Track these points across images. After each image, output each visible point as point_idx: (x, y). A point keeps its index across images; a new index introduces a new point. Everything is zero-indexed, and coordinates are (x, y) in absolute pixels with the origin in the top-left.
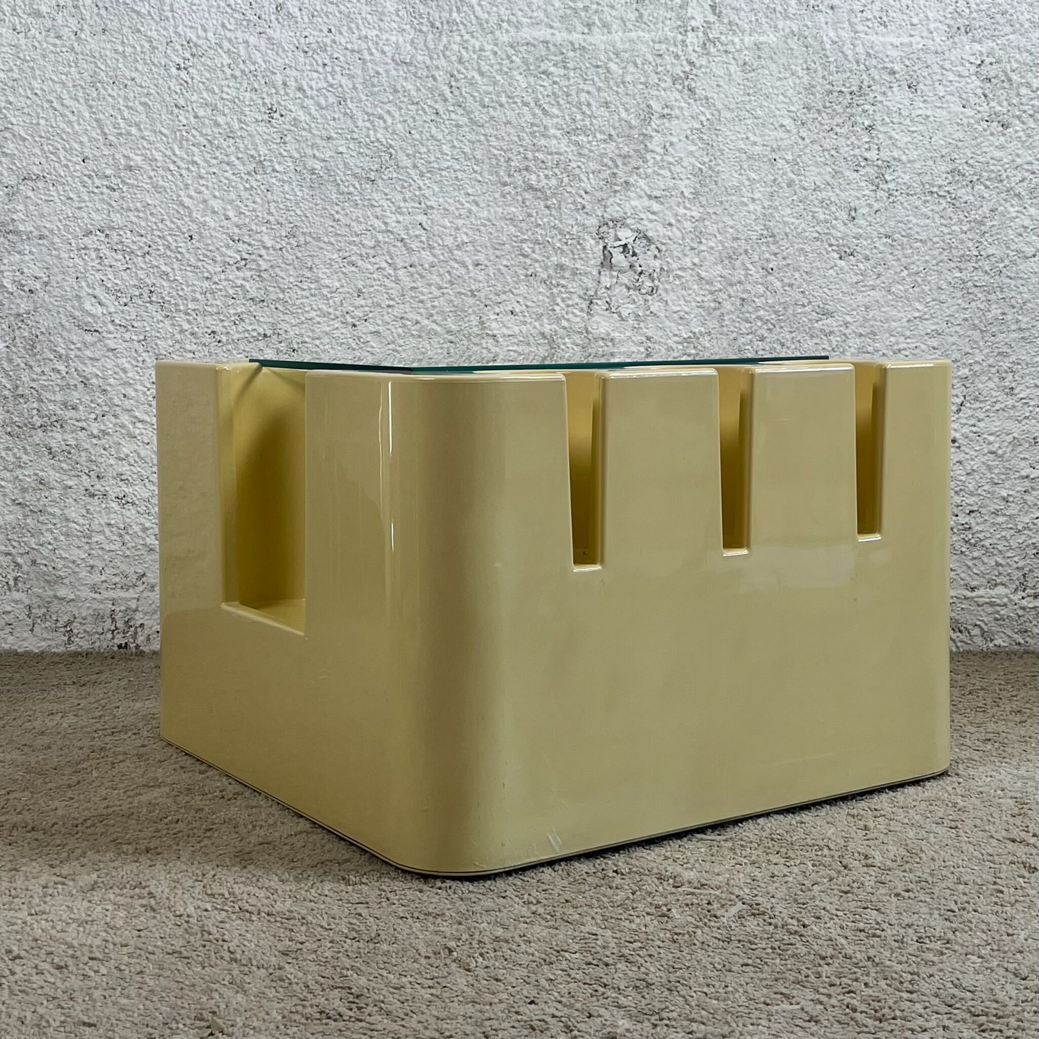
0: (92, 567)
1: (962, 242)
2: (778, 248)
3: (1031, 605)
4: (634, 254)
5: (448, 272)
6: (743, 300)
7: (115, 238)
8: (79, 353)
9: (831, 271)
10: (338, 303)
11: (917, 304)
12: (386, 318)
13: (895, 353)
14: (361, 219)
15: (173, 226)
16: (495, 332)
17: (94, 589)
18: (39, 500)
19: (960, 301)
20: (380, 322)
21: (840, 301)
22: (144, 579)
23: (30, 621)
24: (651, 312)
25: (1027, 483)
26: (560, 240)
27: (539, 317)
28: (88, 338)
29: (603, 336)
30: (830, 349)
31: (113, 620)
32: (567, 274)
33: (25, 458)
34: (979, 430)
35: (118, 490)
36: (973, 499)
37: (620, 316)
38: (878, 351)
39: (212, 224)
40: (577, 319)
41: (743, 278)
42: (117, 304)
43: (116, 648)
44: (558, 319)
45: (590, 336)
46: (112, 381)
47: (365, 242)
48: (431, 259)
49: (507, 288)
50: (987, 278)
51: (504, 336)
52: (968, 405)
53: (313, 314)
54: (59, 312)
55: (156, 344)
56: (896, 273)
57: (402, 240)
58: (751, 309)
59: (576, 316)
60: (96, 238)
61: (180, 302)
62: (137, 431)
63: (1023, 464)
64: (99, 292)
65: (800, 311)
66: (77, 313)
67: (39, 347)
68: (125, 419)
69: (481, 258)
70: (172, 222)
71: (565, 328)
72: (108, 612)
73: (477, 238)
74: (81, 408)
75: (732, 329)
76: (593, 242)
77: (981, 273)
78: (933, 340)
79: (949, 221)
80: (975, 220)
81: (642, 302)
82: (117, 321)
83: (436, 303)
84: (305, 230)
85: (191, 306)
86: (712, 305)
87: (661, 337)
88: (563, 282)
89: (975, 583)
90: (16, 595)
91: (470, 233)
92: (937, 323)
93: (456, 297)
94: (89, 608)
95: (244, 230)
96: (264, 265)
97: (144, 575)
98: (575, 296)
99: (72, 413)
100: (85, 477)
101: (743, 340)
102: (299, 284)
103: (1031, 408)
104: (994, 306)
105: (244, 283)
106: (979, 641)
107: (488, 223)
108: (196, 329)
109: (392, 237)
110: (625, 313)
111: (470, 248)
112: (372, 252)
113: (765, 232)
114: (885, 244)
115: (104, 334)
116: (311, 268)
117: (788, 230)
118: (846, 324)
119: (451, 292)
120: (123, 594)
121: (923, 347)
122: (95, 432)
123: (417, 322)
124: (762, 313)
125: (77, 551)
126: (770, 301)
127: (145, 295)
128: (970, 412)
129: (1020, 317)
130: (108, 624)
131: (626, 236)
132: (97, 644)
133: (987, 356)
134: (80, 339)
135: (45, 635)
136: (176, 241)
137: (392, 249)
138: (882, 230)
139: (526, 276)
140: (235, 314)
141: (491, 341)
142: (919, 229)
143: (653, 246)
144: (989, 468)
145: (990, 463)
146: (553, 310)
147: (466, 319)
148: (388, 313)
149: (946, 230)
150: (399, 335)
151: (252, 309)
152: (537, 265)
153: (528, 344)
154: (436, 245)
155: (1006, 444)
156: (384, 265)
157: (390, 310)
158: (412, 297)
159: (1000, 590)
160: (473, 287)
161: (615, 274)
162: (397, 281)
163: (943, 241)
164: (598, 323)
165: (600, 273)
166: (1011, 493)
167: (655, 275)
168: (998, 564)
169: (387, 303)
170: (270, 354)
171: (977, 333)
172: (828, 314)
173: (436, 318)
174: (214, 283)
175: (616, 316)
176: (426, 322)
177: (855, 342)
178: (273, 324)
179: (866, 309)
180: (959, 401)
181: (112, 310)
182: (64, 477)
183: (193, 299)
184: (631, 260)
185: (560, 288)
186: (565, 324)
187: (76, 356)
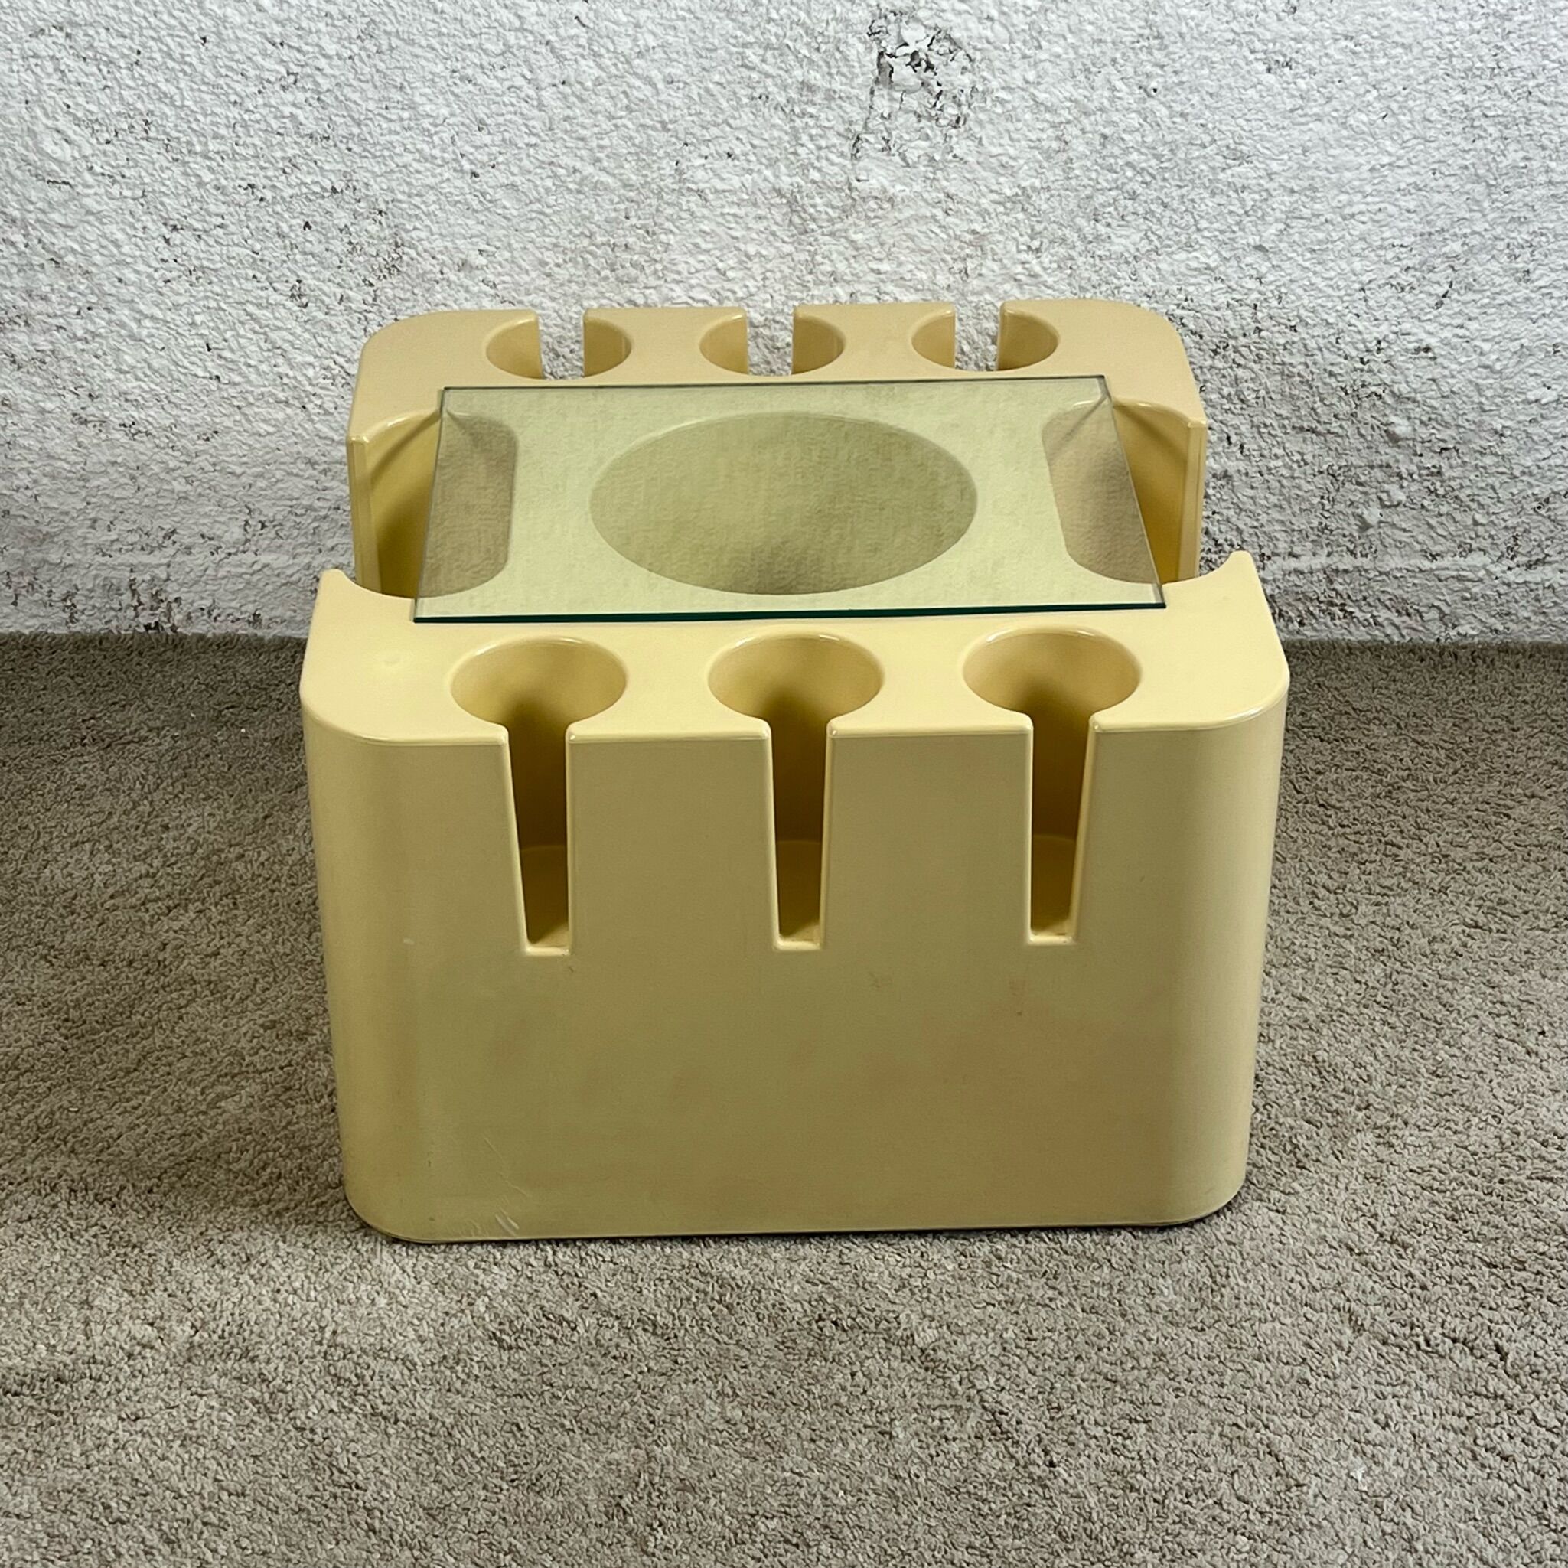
0: (95, 521)
1: (1472, 47)
2: (1167, 56)
3: (1520, 580)
4: (930, 67)
5: (624, 92)
6: (1105, 137)
7: (81, 40)
8: (41, 216)
9: (1251, 92)
10: (448, 141)
11: (1388, 142)
12: (526, 163)
13: (1345, 219)
14: (480, 10)
15: (173, 22)
16: (702, 186)
17: (100, 550)
18: (4, 428)
19: (1458, 140)
20: (516, 170)
21: (1262, 138)
22: (174, 537)
23: (10, 592)
24: (955, 156)
25: (1534, 409)
26: (808, 44)
27: (772, 163)
28: (54, 193)
29: (875, 194)
30: (1241, 211)
31: (134, 592)
32: (819, 98)
34: (1468, 334)
35: (123, 414)
36: (1449, 432)
37: (904, 159)
38: (1318, 216)
39: (238, 19)
40: (835, 168)
41: (1106, 103)
42: (94, 141)
43: (142, 630)
44: (805, 168)
45: (855, 194)
46: (98, 259)
47: (488, 46)
48: (596, 72)
49: (720, 118)
50: (1505, 103)
51: (716, 191)
52: (1455, 296)
53: (408, 158)
54: (3, 155)
55: (162, 204)
56: (1357, 95)
57: (548, 43)
58: (1117, 151)
59: (833, 164)
60: (50, 40)
61: (195, 140)
62: (145, 332)
63: (1532, 382)
64: (64, 124)
65: (1197, 154)
66: (32, 157)
68: (124, 314)
69: (677, 70)
70: (171, 15)
71: (814, 182)
72: (125, 584)
73: (671, 39)
74: (53, 298)
75: (1086, 181)
76: (861, 47)
77: (1496, 95)
78: (1408, 197)
79: (1452, 14)
80: (1495, 13)
81: (940, 139)
82: (98, 169)
83: (606, 142)
84: (389, 28)
85: (213, 146)
86: (1055, 145)
87: (970, 193)
88: (811, 110)
89: (1436, 549)
91: (659, 31)
92: (1418, 173)
93: (637, 131)
94: (96, 576)
95: (290, 29)
96: (325, 83)
97: (174, 532)
98: (830, 134)
99: (38, 306)
100: (70, 396)
101: (1101, 199)
102: (384, 112)
103: (1554, 302)
104: (1513, 147)
105: (294, 110)
106: (1436, 628)
107: (688, 15)
108: (223, 182)
109: (531, 38)
110: (912, 156)
111: (659, 54)
112: (500, 61)
113: (1147, 32)
114: (1343, 50)
115: (79, 189)
116: (402, 88)
117: (1184, 29)
118: (1270, 176)
119: (630, 125)
120: (145, 558)
121: (1392, 209)
122: (80, 333)
123: (575, 171)
124: (1134, 156)
125: (70, 499)
126: (1149, 139)
127: (138, 129)
128: (1456, 307)
129: (1553, 165)
130: (127, 598)
131: (916, 37)
132: (114, 623)
133: (1493, 224)
134: (42, 195)
135: (35, 611)
136: (181, 46)
137: (532, 57)
138: (1340, 28)
139: (752, 99)
140: (283, 159)
141: (695, 198)
142: (1400, 27)
143: (961, 53)
144: (1479, 389)
145: (1480, 381)
146: (795, 153)
147: (655, 166)
148: (528, 155)
149: (1445, 28)
150: (547, 190)
151: (310, 151)
152: (769, 81)
153: (755, 204)
154: (603, 51)
155: (1508, 354)
156: (519, 81)
157: (532, 151)
158: (566, 132)
159: (1476, 559)
160: (665, 118)
161: (897, 95)
162: (541, 107)
163: (1440, 45)
164: (868, 171)
165: (872, 92)
166: (1508, 423)
167: (963, 99)
168: (1476, 523)
169: (527, 140)
170: (343, 218)
171: (1481, 188)
172: (1242, 158)
173: (605, 164)
174: (247, 111)
175: (897, 159)
176: (589, 170)
177: (1281, 202)
178: (345, 174)
179: (1305, 151)
180: (1441, 291)
181: (88, 151)
182: (39, 397)
183: (216, 136)
184: (924, 75)
185: (806, 119)
186: (815, 175)
187: (38, 221)
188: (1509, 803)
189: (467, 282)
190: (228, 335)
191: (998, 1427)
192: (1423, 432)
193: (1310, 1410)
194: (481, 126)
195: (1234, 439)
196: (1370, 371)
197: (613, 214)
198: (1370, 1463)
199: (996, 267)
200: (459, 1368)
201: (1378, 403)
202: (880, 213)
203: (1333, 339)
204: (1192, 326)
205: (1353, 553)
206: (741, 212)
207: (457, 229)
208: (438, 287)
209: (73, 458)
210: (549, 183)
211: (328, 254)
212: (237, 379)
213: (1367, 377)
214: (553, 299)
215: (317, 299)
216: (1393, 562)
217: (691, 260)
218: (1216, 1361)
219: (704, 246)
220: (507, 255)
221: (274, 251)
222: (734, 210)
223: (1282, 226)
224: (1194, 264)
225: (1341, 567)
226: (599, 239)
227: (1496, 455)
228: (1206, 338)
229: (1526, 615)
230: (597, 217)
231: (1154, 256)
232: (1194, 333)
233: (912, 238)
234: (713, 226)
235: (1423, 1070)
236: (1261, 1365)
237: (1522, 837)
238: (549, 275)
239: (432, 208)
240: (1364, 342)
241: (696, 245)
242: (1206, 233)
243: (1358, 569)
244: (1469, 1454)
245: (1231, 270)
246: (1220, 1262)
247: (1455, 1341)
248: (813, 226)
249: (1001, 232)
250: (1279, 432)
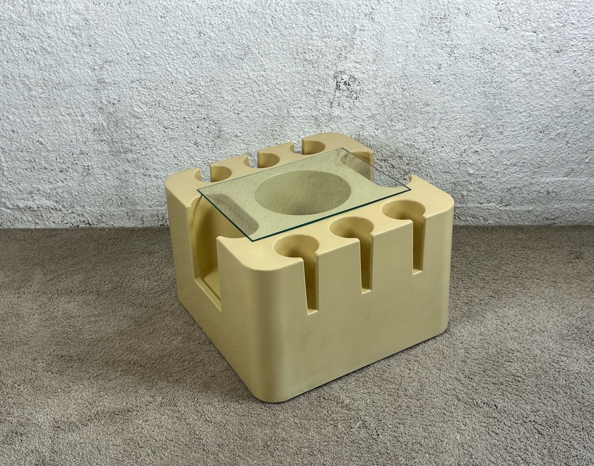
0: (148, 199)
1: (485, 76)
2: (408, 81)
3: (504, 209)
4: (349, 85)
5: (274, 93)
6: (393, 101)
7: (143, 84)
8: (134, 126)
9: (430, 89)
10: (232, 106)
11: (465, 101)
12: (251, 110)
13: (455, 120)
14: (239, 74)
15: (165, 79)
16: (294, 115)
17: (150, 206)
18: (126, 177)
19: (483, 99)
20: (248, 112)
21: (433, 100)
23: (128, 217)
24: (356, 106)
25: (505, 166)
26: (319, 80)
27: (311, 109)
28: (137, 120)
29: (336, 116)
30: (428, 118)
31: (158, 216)
32: (322, 93)
33: (119, 163)
34: (487, 148)
35: (154, 173)
36: (484, 172)
37: (343, 107)
38: (448, 119)
39: (180, 78)
40: (326, 110)
41: (393, 92)
42: (146, 108)
43: (160, 226)
44: (319, 110)
45: (331, 116)
46: (148, 136)
47: (241, 83)
48: (267, 88)
49: (298, 99)
50: (495, 90)
51: (297, 116)
52: (484, 138)
53: (222, 110)
54: (125, 112)
55: (163, 122)
56: (457, 89)
57: (255, 82)
58: (396, 104)
60: (136, 84)
61: (171, 107)
62: (159, 154)
63: (504, 159)
64: (139, 103)
65: (417, 104)
66: (132, 112)
67: (119, 124)
68: (154, 149)
69: (287, 87)
70: (164, 77)
71: (321, 114)
72: (156, 214)
73: (285, 80)
74: (137, 146)
75: (389, 112)
76: (332, 81)
77: (492, 88)
78: (471, 114)
79: (480, 68)
80: (491, 68)
81: (352, 102)
82: (147, 114)
83: (270, 105)
84: (217, 79)
86: (381, 103)
87: (360, 115)
88: (320, 96)
89: (482, 202)
90: (122, 209)
91: (282, 78)
92: (473, 108)
93: (278, 102)
94: (148, 213)
95: (193, 80)
96: (202, 93)
98: (325, 102)
99: (134, 148)
100: (142, 169)
101: (393, 116)
102: (216, 99)
103: (509, 139)
104: (497, 101)
105: (194, 99)
106: (482, 222)
107: (289, 74)
108: (178, 117)
109: (251, 80)
110: (345, 107)
111: (283, 84)
112: (244, 86)
113: (403, 75)
114: (453, 78)
115: (143, 119)
116: (220, 93)
117: (412, 74)
118: (435, 109)
119: (276, 101)
120: (160, 208)
121: (467, 117)
122: (144, 154)
123: (263, 112)
124: (401, 105)
125: (142, 194)
126: (404, 101)
127: (157, 105)
128: (484, 141)
129: (507, 105)
130: (156, 218)
131: (346, 78)
132: (153, 224)
133: (493, 120)
134: (134, 121)
135: (134, 221)
136: (167, 84)
137: (251, 85)
138: (452, 73)
139: (306, 94)
140: (192, 111)
141: (292, 118)
142: (467, 72)
143: (357, 81)
144: (491, 161)
146: (316, 107)
147: (282, 111)
149: (479, 72)
150: (256, 117)
151: (198, 109)
152: (310, 89)
153: (307, 119)
154: (269, 83)
155: (498, 153)
156: (249, 91)
157: (252, 108)
158: (260, 103)
159: (492, 204)
160: (284, 99)
161: (341, 92)
162: (254, 97)
163: (477, 76)
164: (335, 111)
165: (335, 91)
166: (499, 170)
167: (358, 92)
168: (491, 195)
169: (251, 105)
170: (207, 125)
171: (489, 111)
172: (428, 105)
173: (270, 110)
174: (183, 100)
175: (342, 107)
176: (266, 112)
177: (439, 116)
178: (207, 114)
179: (444, 103)
180: (480, 137)
181: (145, 110)
182: (134, 170)
183: (176, 106)
184: (348, 87)
185: (319, 98)
186: (321, 112)
187: (133, 127)
188: (501, 265)
189: (237, 140)
190: (179, 154)
191: (365, 425)
192: (477, 173)
193: (446, 421)
194: (240, 102)
195: (429, 175)
196: (462, 157)
197: (272, 123)
198: (461, 435)
199: (367, 133)
200: (228, 409)
201: (465, 165)
202: (338, 121)
203: (453, 149)
204: (417, 147)
205: (460, 203)
206: (304, 121)
207: (234, 127)
208: (230, 141)
209: (143, 184)
210: (256, 115)
211: (203, 134)
212: (182, 164)
213: (462, 159)
214: (258, 144)
215: (201, 144)
216: (471, 205)
217: (292, 133)
218: (422, 408)
219: (295, 130)
220: (247, 133)
221: (190, 134)
222: (302, 121)
223: (439, 122)
224: (417, 132)
225: (457, 206)
226: (269, 129)
227: (496, 178)
228: (420, 150)
229: (505, 218)
230: (268, 123)
231: (407, 130)
232: (417, 149)
233: (346, 127)
234: (297, 125)
235: (477, 334)
236: (433, 410)
237: (504, 274)
238: (257, 138)
239: (228, 122)
240: (461, 150)
241: (293, 130)
242: (420, 124)
243: (462, 207)
244: (487, 433)
245: (426, 133)
246: (423, 383)
247: (484, 403)
248: (321, 124)
249: (368, 125)
250: (440, 173)
